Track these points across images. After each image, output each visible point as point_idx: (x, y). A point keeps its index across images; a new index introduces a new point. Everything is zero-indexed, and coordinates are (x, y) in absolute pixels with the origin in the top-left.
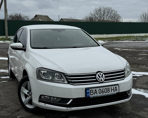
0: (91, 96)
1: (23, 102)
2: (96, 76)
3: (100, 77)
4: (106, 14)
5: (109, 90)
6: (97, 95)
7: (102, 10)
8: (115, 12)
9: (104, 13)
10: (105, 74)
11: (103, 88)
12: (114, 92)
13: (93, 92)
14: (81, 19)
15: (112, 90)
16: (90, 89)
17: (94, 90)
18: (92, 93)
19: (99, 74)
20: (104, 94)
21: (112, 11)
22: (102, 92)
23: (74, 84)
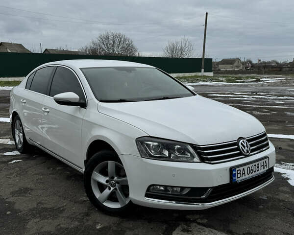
0: (238, 180)
1: (97, 197)
2: (239, 146)
3: (244, 147)
4: (116, 45)
5: (258, 167)
6: (245, 177)
7: (110, 38)
8: (130, 41)
9: (114, 42)
10: (249, 141)
11: (252, 165)
12: (264, 170)
13: (240, 173)
14: (77, 50)
15: (262, 167)
16: (237, 169)
17: (241, 168)
18: (239, 175)
19: (241, 141)
20: (254, 174)
21: (125, 40)
22: (251, 171)
23: (212, 162)
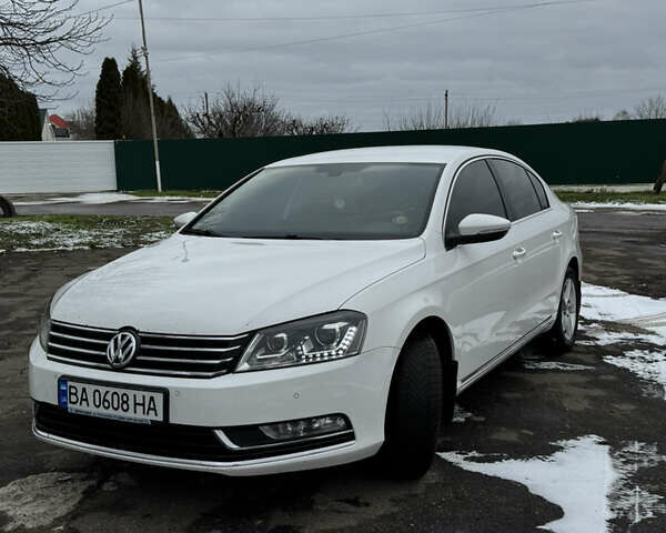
0: (71, 408)
2: (108, 342)
3: (116, 349)
5: (126, 402)
6: (88, 409)
11: (108, 388)
12: (145, 417)
13: (76, 394)
15: (138, 407)
16: (69, 383)
18: (73, 398)
19: (120, 334)
22: (104, 402)
